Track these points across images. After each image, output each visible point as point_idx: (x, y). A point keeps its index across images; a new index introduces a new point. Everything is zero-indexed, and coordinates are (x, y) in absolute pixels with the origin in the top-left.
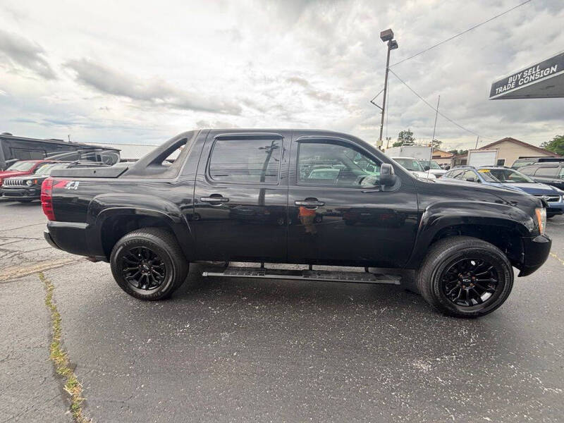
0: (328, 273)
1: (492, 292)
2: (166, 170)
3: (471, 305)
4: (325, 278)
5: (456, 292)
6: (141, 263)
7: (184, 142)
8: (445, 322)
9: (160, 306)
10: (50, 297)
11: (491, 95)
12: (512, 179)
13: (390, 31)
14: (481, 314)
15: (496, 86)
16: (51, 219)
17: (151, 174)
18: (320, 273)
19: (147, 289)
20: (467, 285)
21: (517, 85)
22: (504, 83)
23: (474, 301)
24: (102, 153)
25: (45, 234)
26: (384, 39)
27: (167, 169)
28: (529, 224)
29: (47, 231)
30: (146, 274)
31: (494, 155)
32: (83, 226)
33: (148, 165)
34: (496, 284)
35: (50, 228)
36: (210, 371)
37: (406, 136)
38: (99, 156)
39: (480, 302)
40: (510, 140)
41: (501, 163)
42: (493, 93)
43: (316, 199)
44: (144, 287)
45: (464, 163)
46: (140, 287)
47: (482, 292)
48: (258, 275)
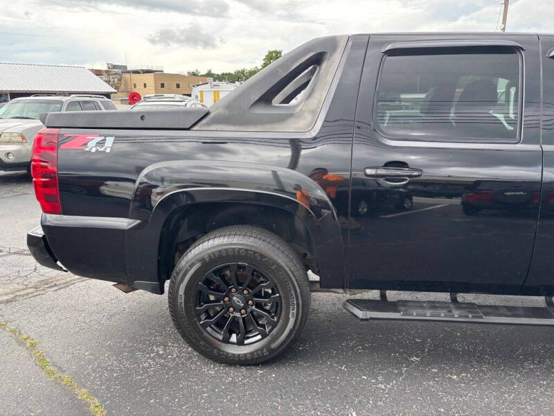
2: (291, 116)
6: (229, 294)
9: (271, 375)
16: (47, 209)
17: (260, 122)
19: (240, 343)
27: (291, 113)
30: (238, 315)
33: (252, 105)
44: (234, 338)
46: (226, 341)
48: (470, 318)
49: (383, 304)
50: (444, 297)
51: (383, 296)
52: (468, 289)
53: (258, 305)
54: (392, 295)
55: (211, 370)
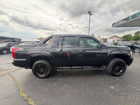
0: (87, 68)
1: (122, 70)
3: (118, 73)
4: (87, 69)
5: (115, 71)
6: (40, 69)
7: (51, 38)
8: (113, 77)
10: (14, 80)
11: (112, 26)
12: (118, 45)
13: (90, 11)
14: (121, 75)
15: (113, 24)
16: (14, 58)
17: (43, 46)
18: (85, 68)
19: (42, 75)
20: (117, 69)
21: (118, 24)
22: (115, 24)
23: (119, 72)
24: (16, 40)
25: (12, 62)
26: (89, 13)
27: (47, 45)
28: (129, 54)
29: (13, 62)
30: (42, 71)
31: (112, 39)
32: (25, 60)
33: (43, 43)
34: (123, 68)
35: (14, 61)
36: (65, 94)
37: (93, 35)
38: (15, 41)
39: (120, 72)
40: (115, 36)
41: (114, 41)
42: (113, 26)
43: (84, 51)
44: (41, 75)
45: (106, 41)
46: (40, 75)
47: (120, 70)
48: (71, 70)
49: (62, 69)
50: (70, 67)
51: (62, 68)
52: (73, 66)
53: (45, 70)
54: (63, 67)
55: (38, 79)
